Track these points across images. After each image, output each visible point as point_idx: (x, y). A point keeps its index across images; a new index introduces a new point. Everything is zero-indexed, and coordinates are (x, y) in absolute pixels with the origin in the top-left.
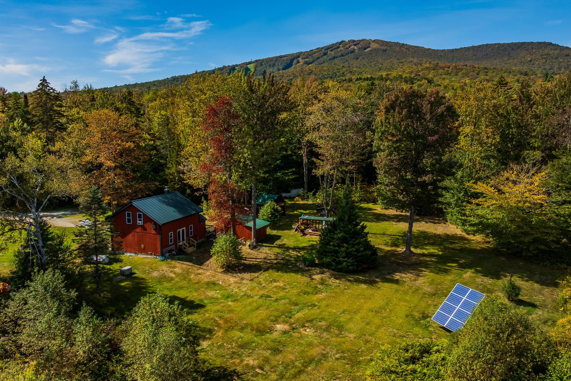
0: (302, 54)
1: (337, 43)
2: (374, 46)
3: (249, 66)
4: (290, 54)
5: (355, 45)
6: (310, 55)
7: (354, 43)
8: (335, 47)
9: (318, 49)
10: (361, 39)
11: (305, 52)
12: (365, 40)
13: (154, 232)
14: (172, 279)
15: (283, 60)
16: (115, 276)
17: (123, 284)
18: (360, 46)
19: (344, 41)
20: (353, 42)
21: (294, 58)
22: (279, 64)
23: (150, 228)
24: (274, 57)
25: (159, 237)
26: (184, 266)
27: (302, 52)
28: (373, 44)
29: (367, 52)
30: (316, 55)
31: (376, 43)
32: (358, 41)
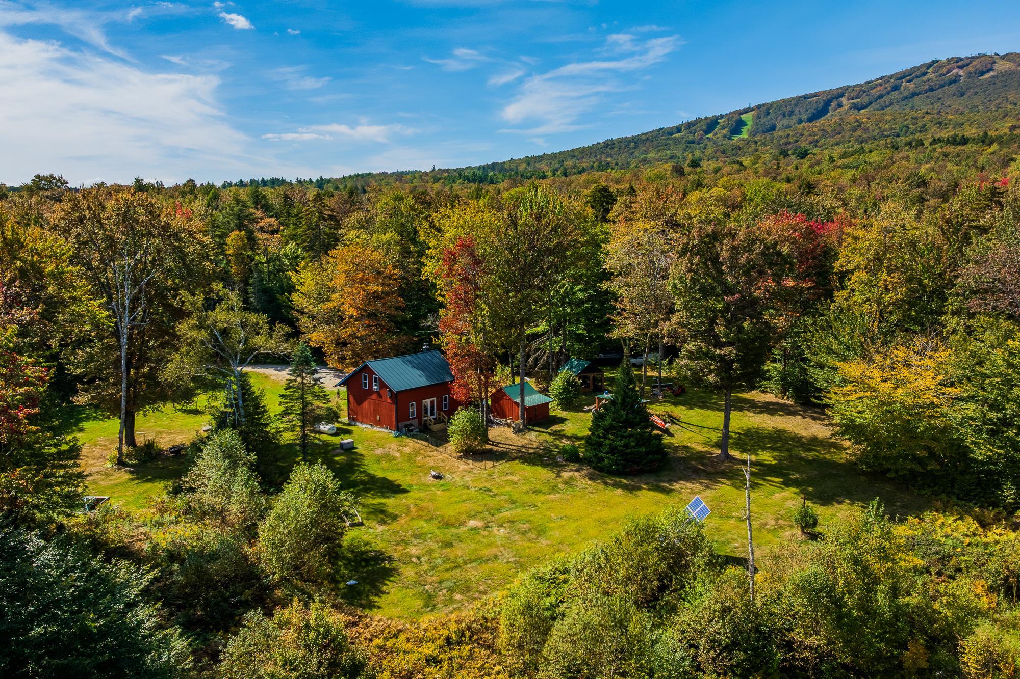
0: (850, 90)
1: (921, 66)
2: (1002, 66)
3: (743, 117)
4: (824, 92)
5: (960, 67)
6: (865, 92)
7: (960, 63)
8: (918, 73)
9: (881, 79)
10: (975, 53)
11: (855, 86)
12: (984, 55)
13: (389, 401)
14: (395, 458)
15: (810, 103)
16: (334, 449)
17: (337, 459)
18: (970, 68)
19: (937, 61)
20: (957, 62)
21: (833, 98)
22: (802, 111)
23: (386, 395)
24: (793, 99)
25: (394, 407)
26: (418, 445)
27: (849, 87)
28: (1001, 62)
29: (986, 79)
30: (875, 92)
31: (1009, 60)
32: (967, 58)
